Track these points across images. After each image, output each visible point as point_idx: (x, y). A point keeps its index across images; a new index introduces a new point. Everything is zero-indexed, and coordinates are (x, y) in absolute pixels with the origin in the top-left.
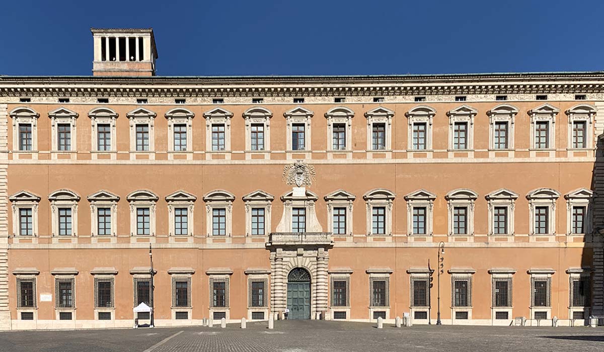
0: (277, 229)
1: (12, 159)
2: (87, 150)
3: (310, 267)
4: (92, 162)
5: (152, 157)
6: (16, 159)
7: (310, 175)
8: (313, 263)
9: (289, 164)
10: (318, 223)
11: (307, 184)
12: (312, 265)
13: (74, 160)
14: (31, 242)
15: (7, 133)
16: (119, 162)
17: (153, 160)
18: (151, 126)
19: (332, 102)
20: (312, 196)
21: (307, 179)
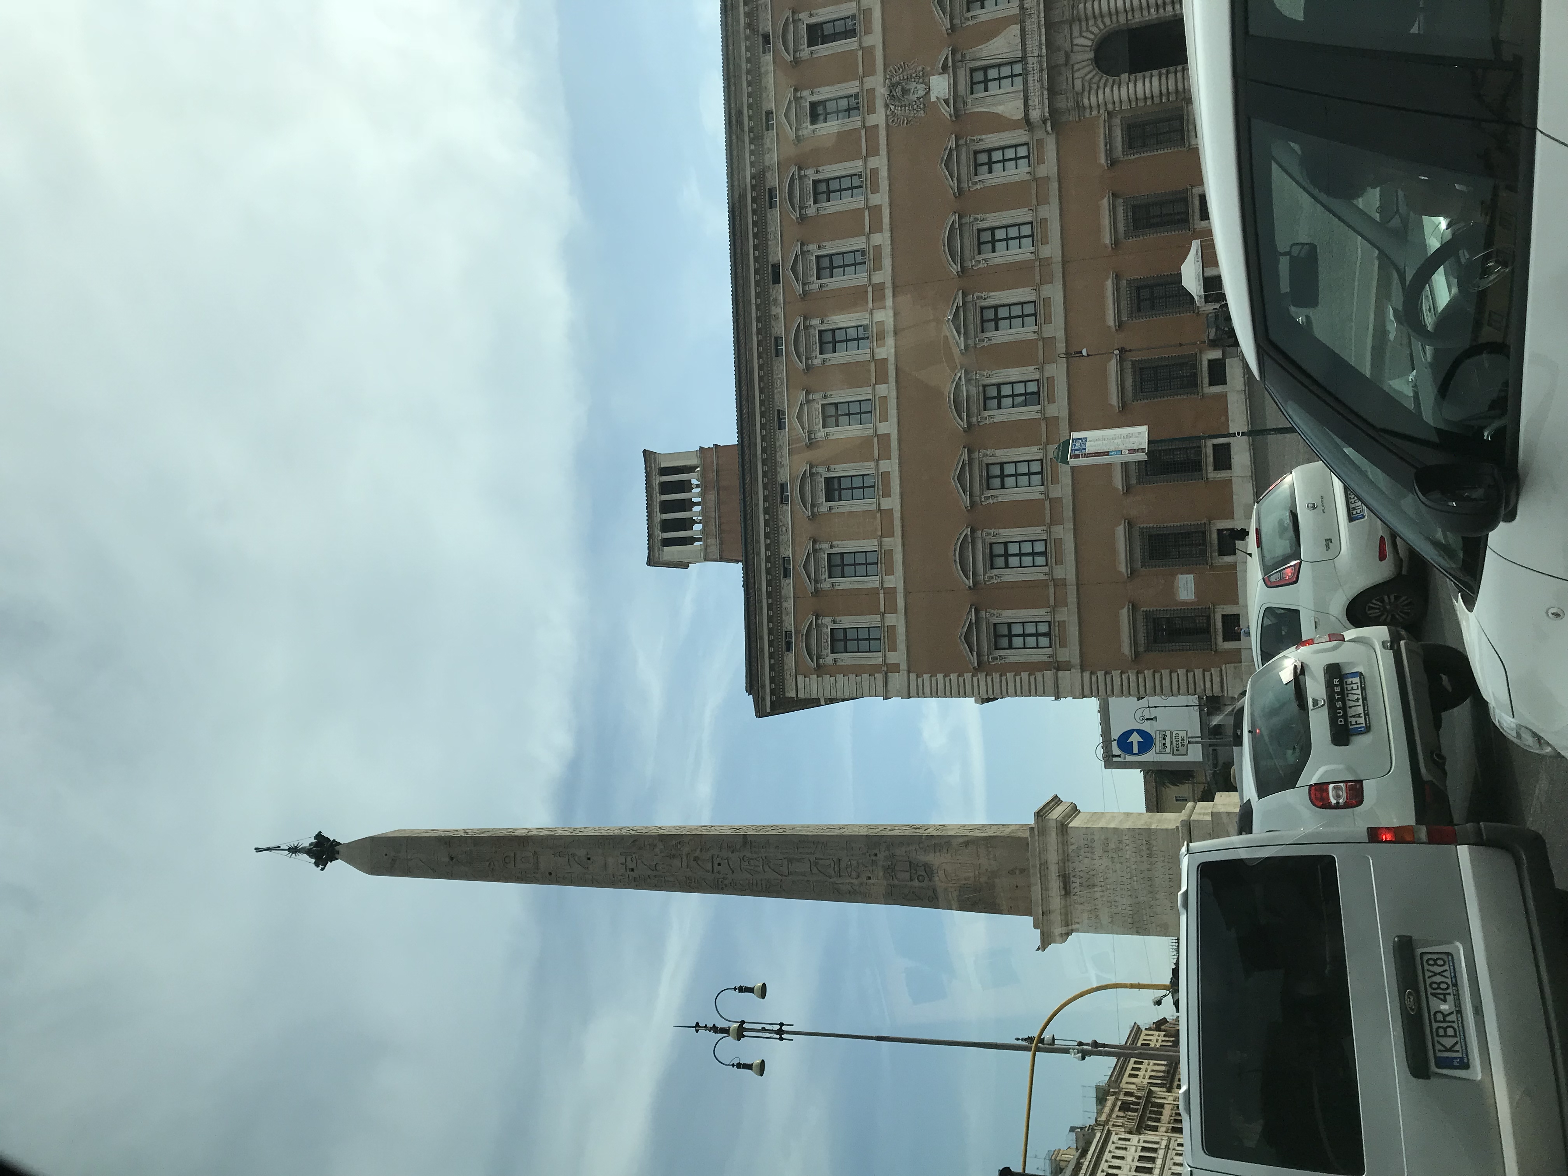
0: (1014, 118)
1: (898, 665)
2: (875, 518)
3: (1092, 33)
4: (897, 508)
5: (882, 390)
6: (898, 657)
7: (905, 73)
8: (1084, 28)
9: (887, 116)
10: (999, 37)
11: (923, 74)
12: (1087, 28)
13: (895, 543)
14: (1064, 621)
15: (850, 676)
16: (895, 453)
17: (888, 387)
18: (825, 397)
19: (769, 57)
20: (946, 58)
21: (914, 75)
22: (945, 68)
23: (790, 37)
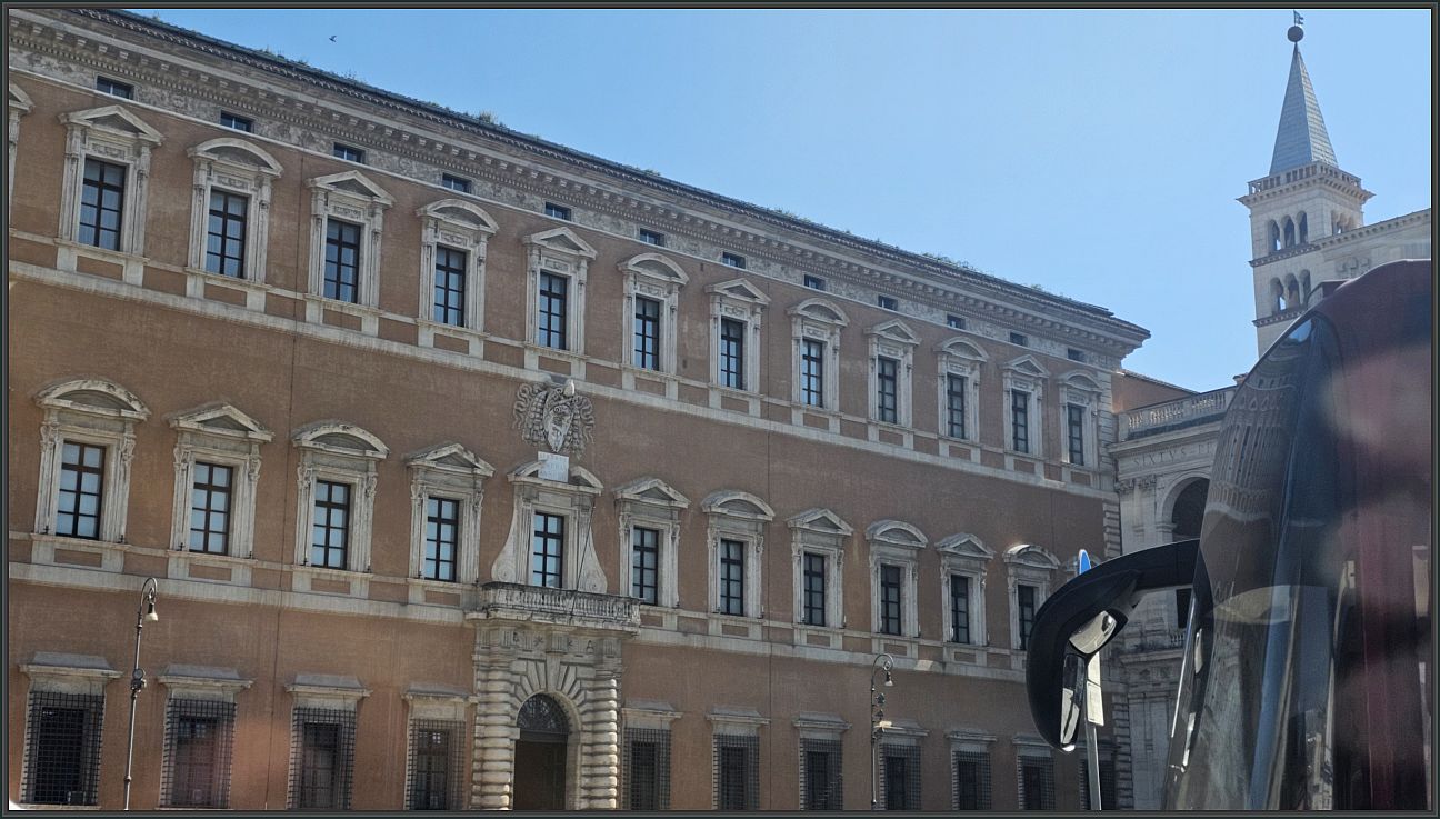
0: (495, 569)
3: (576, 696)
5: (134, 275)
7: (580, 423)
8: (585, 684)
9: (533, 384)
10: (597, 564)
11: (574, 448)
12: (585, 688)
17: (137, 287)
18: (140, 175)
19: (635, 237)
20: (590, 486)
21: (576, 435)
22: (575, 480)
23: (654, 274)
